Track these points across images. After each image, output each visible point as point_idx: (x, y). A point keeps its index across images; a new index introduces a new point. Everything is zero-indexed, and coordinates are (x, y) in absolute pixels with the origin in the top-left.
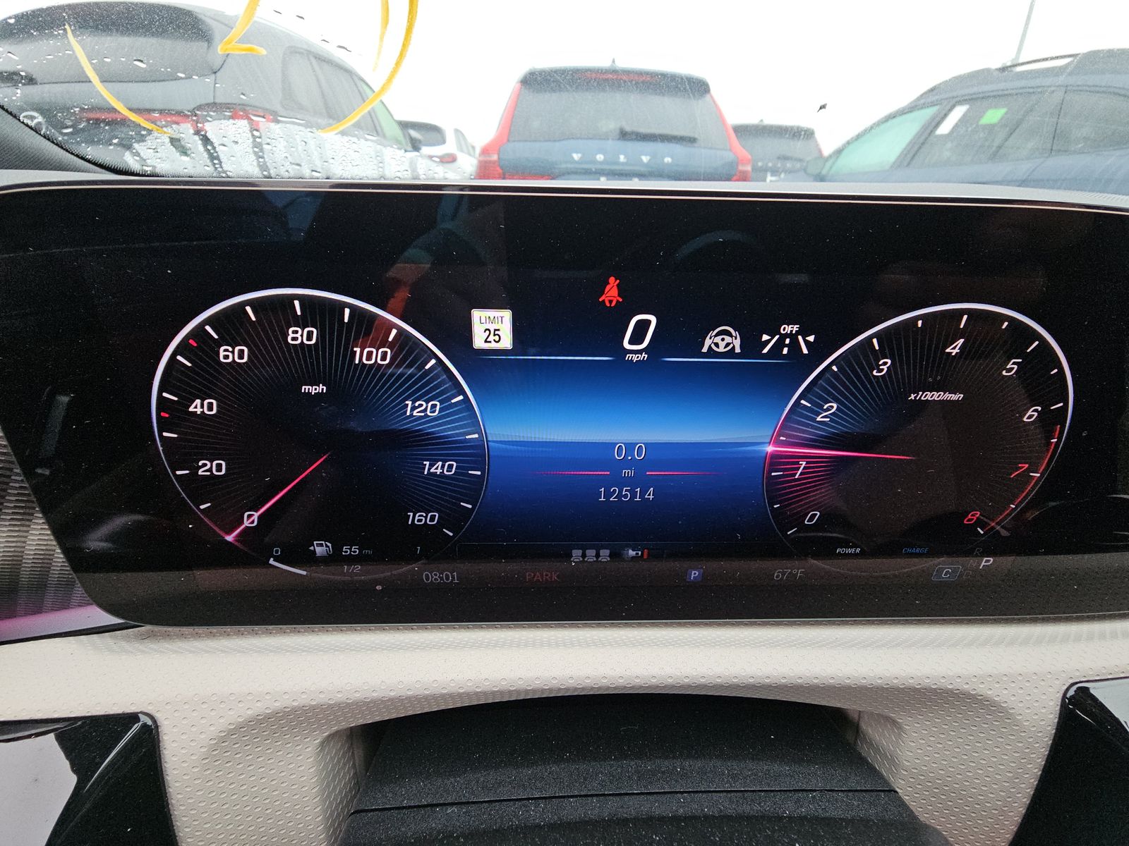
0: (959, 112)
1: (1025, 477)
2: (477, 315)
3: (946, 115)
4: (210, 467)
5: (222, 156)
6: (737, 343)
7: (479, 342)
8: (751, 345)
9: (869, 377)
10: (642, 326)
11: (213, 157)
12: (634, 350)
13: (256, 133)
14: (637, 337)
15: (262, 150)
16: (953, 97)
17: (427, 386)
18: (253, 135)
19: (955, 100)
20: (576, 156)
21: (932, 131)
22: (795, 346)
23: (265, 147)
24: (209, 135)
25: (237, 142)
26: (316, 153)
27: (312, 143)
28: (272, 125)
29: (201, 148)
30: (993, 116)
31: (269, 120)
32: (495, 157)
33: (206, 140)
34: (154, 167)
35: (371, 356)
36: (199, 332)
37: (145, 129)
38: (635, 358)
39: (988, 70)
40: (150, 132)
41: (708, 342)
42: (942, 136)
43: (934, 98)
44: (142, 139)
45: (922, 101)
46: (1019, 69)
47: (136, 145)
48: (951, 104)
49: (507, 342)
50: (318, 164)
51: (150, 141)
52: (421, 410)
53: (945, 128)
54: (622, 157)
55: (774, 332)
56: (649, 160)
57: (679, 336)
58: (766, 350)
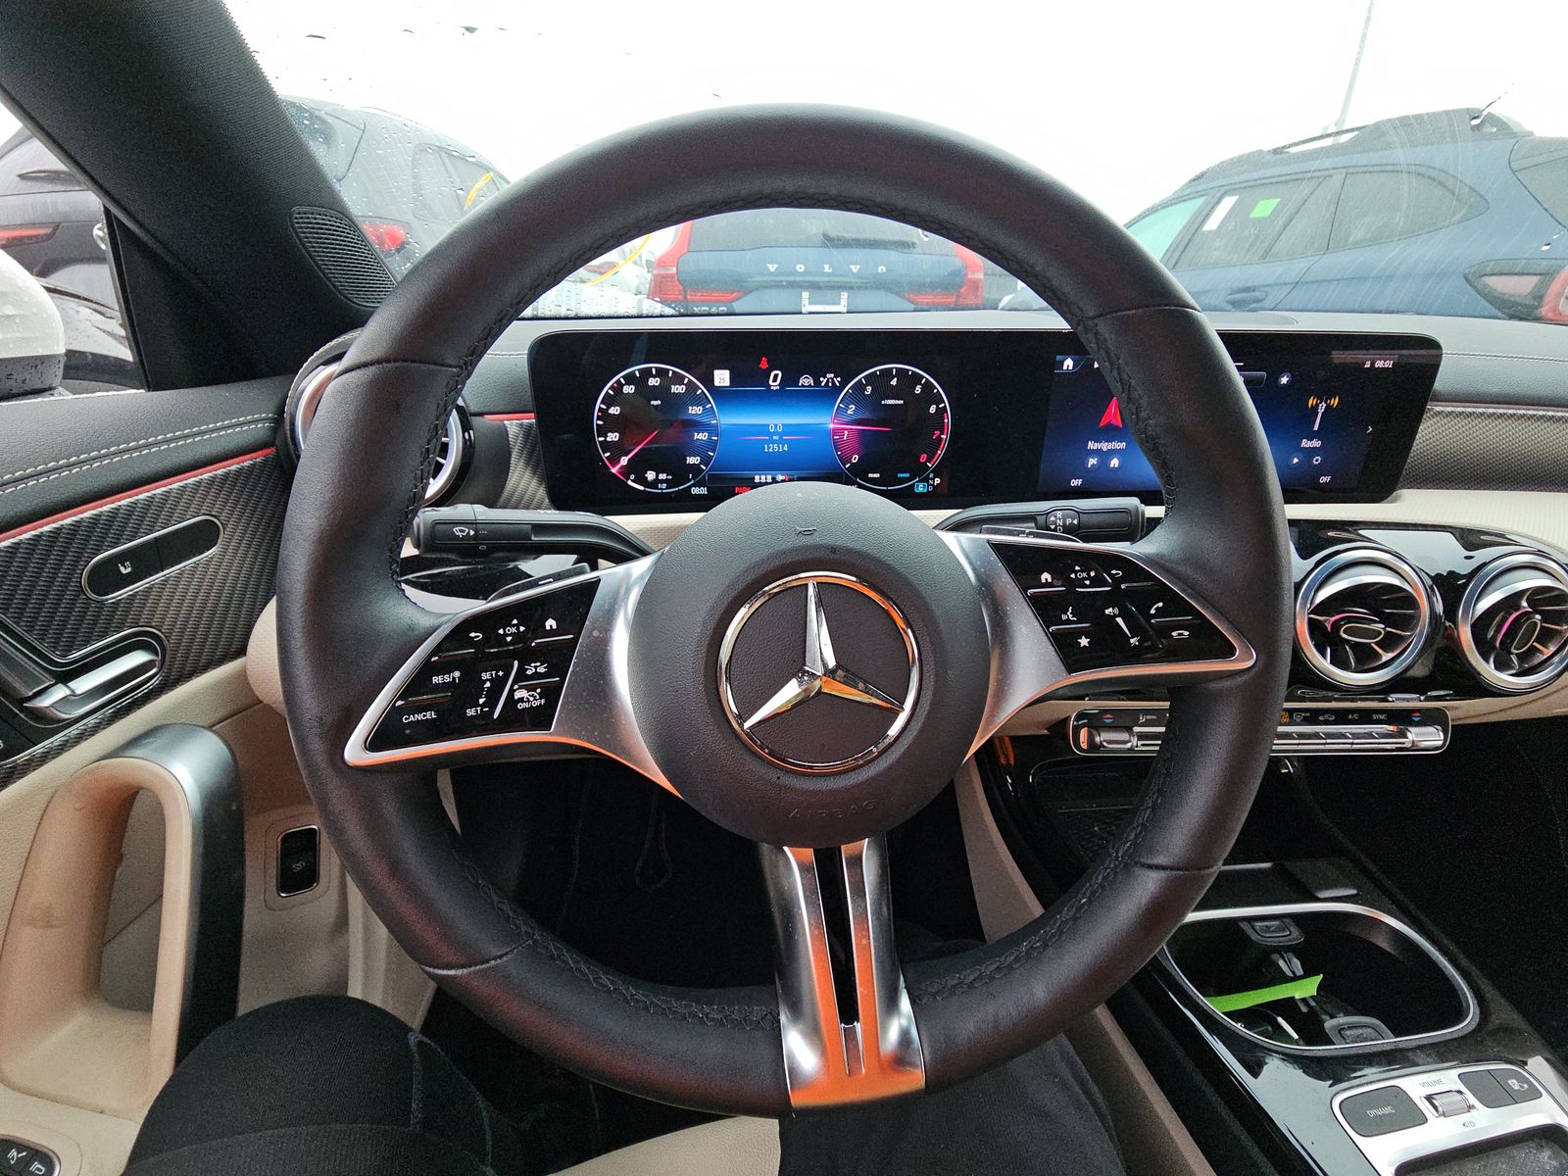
0: (1228, 202)
1: (939, 439)
2: (716, 372)
3: (1213, 208)
4: (613, 437)
6: (812, 381)
7: (717, 383)
8: (817, 383)
9: (864, 395)
10: (776, 376)
12: (775, 385)
14: (775, 380)
16: (1222, 186)
17: (701, 400)
19: (1223, 190)
20: (772, 268)
21: (1198, 228)
22: (833, 382)
30: (1264, 208)
32: (673, 270)
35: (677, 389)
36: (618, 382)
38: (775, 388)
39: (1260, 152)
41: (801, 382)
42: (1209, 232)
43: (1200, 188)
45: (1188, 191)
46: (1292, 150)
48: (1219, 194)
49: (727, 383)
52: (695, 410)
53: (1212, 224)
54: (827, 267)
55: (825, 377)
56: (860, 269)
57: (790, 379)
58: (823, 384)
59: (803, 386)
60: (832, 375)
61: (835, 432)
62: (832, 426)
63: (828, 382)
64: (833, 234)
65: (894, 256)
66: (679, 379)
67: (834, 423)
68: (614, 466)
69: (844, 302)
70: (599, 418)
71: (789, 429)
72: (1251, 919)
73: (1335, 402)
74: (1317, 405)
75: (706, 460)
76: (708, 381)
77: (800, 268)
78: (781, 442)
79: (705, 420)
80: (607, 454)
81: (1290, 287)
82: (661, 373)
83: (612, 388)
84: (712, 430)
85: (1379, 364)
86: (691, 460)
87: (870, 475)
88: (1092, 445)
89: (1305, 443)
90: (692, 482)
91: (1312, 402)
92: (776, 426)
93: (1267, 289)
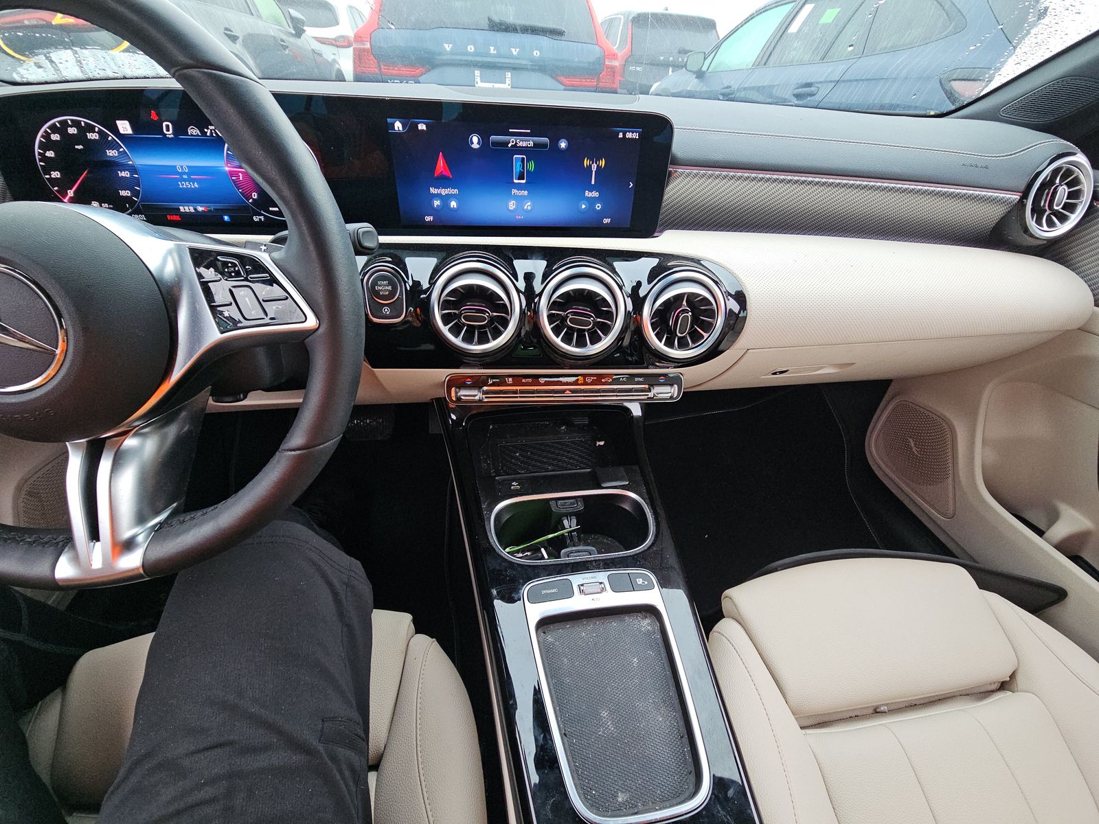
0: (807, 9)
2: (118, 123)
3: (797, 12)
4: (56, 174)
5: (61, 69)
6: (198, 132)
7: (122, 132)
8: (203, 133)
10: (168, 126)
11: (57, 70)
12: (169, 134)
13: (77, 56)
14: (167, 130)
15: (81, 64)
17: (113, 146)
18: (75, 57)
23: (83, 62)
24: (53, 59)
25: (67, 61)
26: (112, 63)
27: (107, 57)
28: (84, 50)
29: (50, 66)
30: (829, 15)
31: (81, 48)
33: (52, 62)
34: (27, 78)
35: (93, 136)
36: (46, 132)
37: (22, 60)
38: (170, 136)
40: (24, 61)
41: (189, 132)
42: (792, 33)
44: (21, 65)
47: (18, 69)
49: (130, 132)
50: (116, 69)
51: (25, 66)
52: (111, 153)
53: (794, 28)
54: (492, 48)
55: (208, 129)
56: (519, 52)
57: (180, 129)
58: (208, 134)
59: (192, 135)
60: (213, 128)
61: (232, 174)
62: (227, 169)
63: (211, 133)
64: (496, 19)
65: (544, 41)
66: (92, 130)
67: (228, 167)
68: (65, 198)
69: (508, 81)
70: (40, 160)
71: (193, 171)
72: (557, 499)
73: (603, 163)
74: (590, 166)
75: (136, 193)
76: (115, 130)
77: (471, 48)
78: (189, 180)
79: (123, 161)
80: (56, 188)
81: (833, 84)
82: (76, 124)
83: (42, 136)
84: (133, 169)
85: (629, 135)
86: (124, 193)
87: (271, 209)
88: (433, 190)
89: (587, 194)
90: (130, 210)
91: (586, 162)
92: (182, 167)
93: (819, 85)
